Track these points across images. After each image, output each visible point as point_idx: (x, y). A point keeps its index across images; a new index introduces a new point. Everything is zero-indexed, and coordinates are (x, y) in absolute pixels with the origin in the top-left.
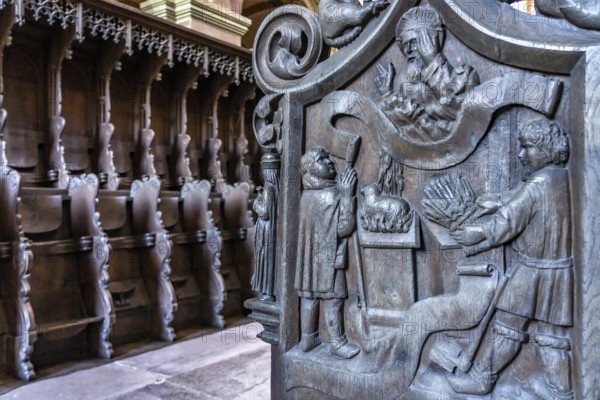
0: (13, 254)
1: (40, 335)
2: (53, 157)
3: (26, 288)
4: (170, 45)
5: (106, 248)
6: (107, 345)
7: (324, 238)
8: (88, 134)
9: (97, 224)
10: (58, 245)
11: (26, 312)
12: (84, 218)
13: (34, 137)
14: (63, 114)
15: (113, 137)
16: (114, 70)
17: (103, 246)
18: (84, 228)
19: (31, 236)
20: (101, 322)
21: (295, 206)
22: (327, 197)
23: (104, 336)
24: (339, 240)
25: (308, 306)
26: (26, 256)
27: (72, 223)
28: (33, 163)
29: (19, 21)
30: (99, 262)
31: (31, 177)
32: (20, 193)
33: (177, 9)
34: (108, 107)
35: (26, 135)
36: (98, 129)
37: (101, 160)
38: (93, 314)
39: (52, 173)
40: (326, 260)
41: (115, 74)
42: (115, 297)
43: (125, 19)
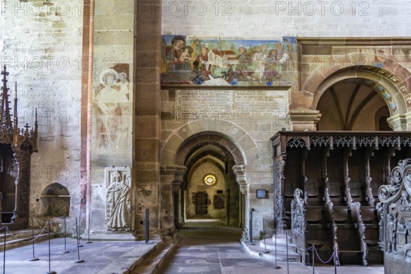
0: (332, 227)
1: (340, 253)
2: (346, 192)
3: (336, 238)
4: (399, 141)
5: (364, 228)
6: (365, 261)
7: (391, 232)
8: (361, 181)
9: (360, 219)
10: (347, 226)
11: (336, 245)
12: (356, 217)
13: (338, 185)
14: (349, 176)
15: (372, 182)
16: (371, 156)
17: (363, 227)
18: (356, 221)
19: (337, 222)
20: (363, 253)
21: (386, 224)
22: (391, 223)
23: (364, 258)
24: (394, 232)
25: (389, 244)
26: (335, 228)
27: (351, 218)
28: (338, 194)
29: (332, 148)
30: (361, 232)
31: (337, 200)
32: (334, 208)
33: (407, 118)
34: (369, 170)
35: (335, 185)
36: (365, 180)
37: (367, 192)
38: (360, 250)
39: (345, 198)
40: (391, 235)
41: (371, 157)
42: (368, 245)
43: (375, 137)
